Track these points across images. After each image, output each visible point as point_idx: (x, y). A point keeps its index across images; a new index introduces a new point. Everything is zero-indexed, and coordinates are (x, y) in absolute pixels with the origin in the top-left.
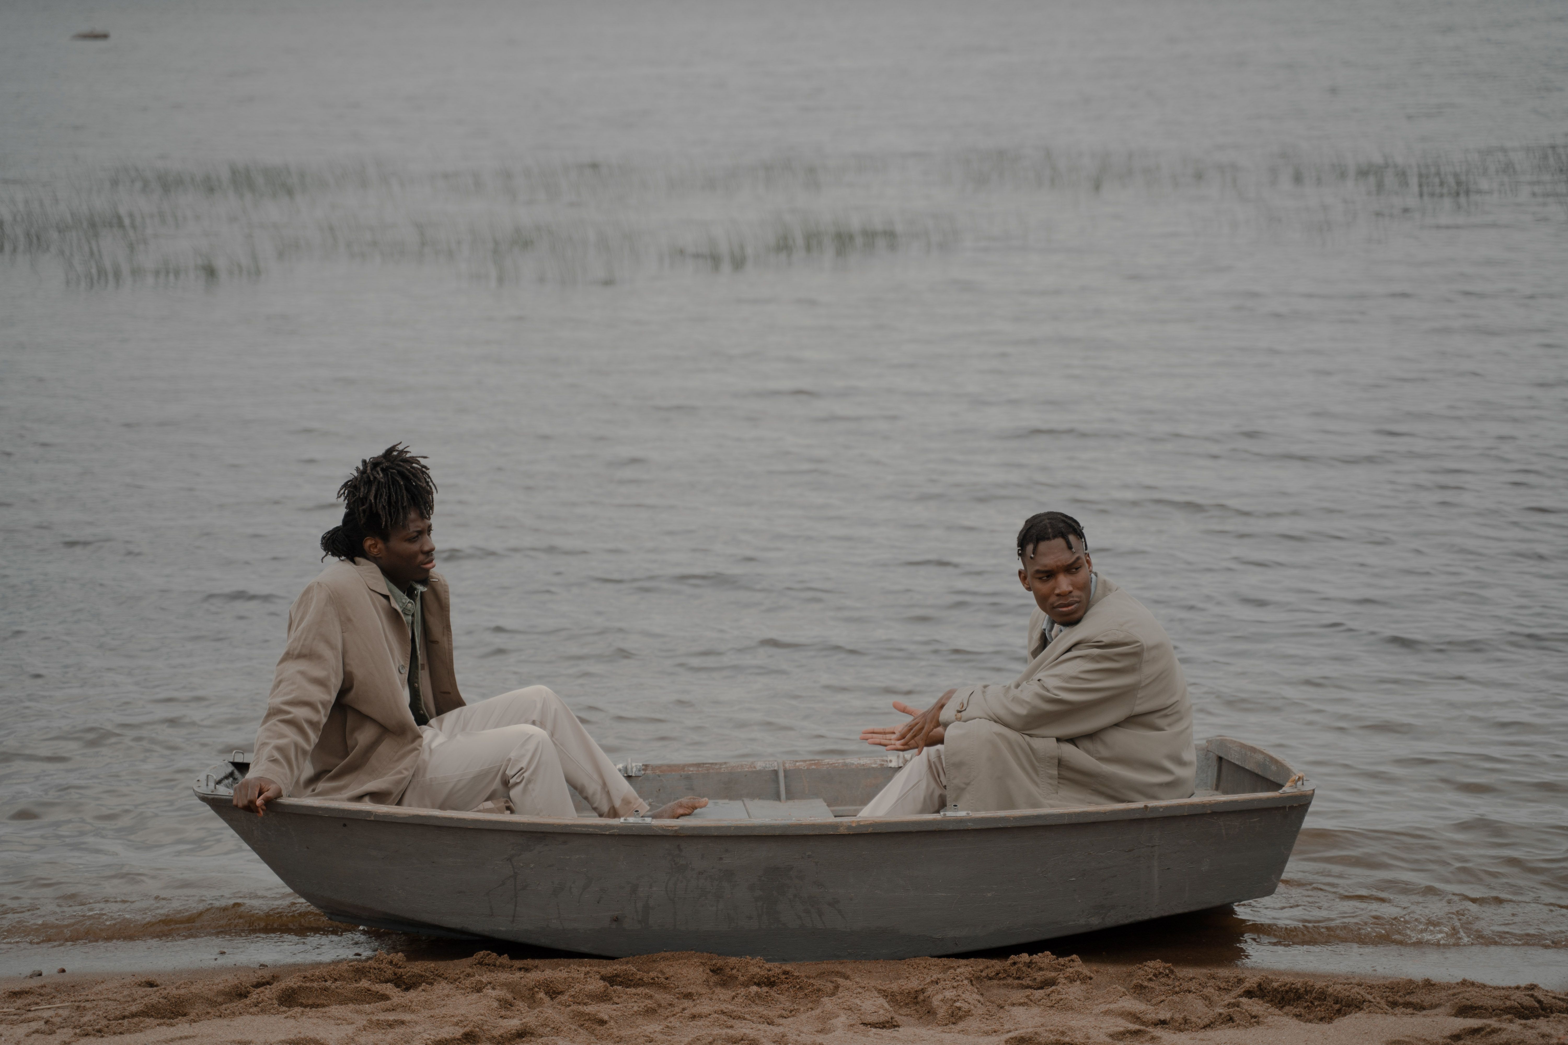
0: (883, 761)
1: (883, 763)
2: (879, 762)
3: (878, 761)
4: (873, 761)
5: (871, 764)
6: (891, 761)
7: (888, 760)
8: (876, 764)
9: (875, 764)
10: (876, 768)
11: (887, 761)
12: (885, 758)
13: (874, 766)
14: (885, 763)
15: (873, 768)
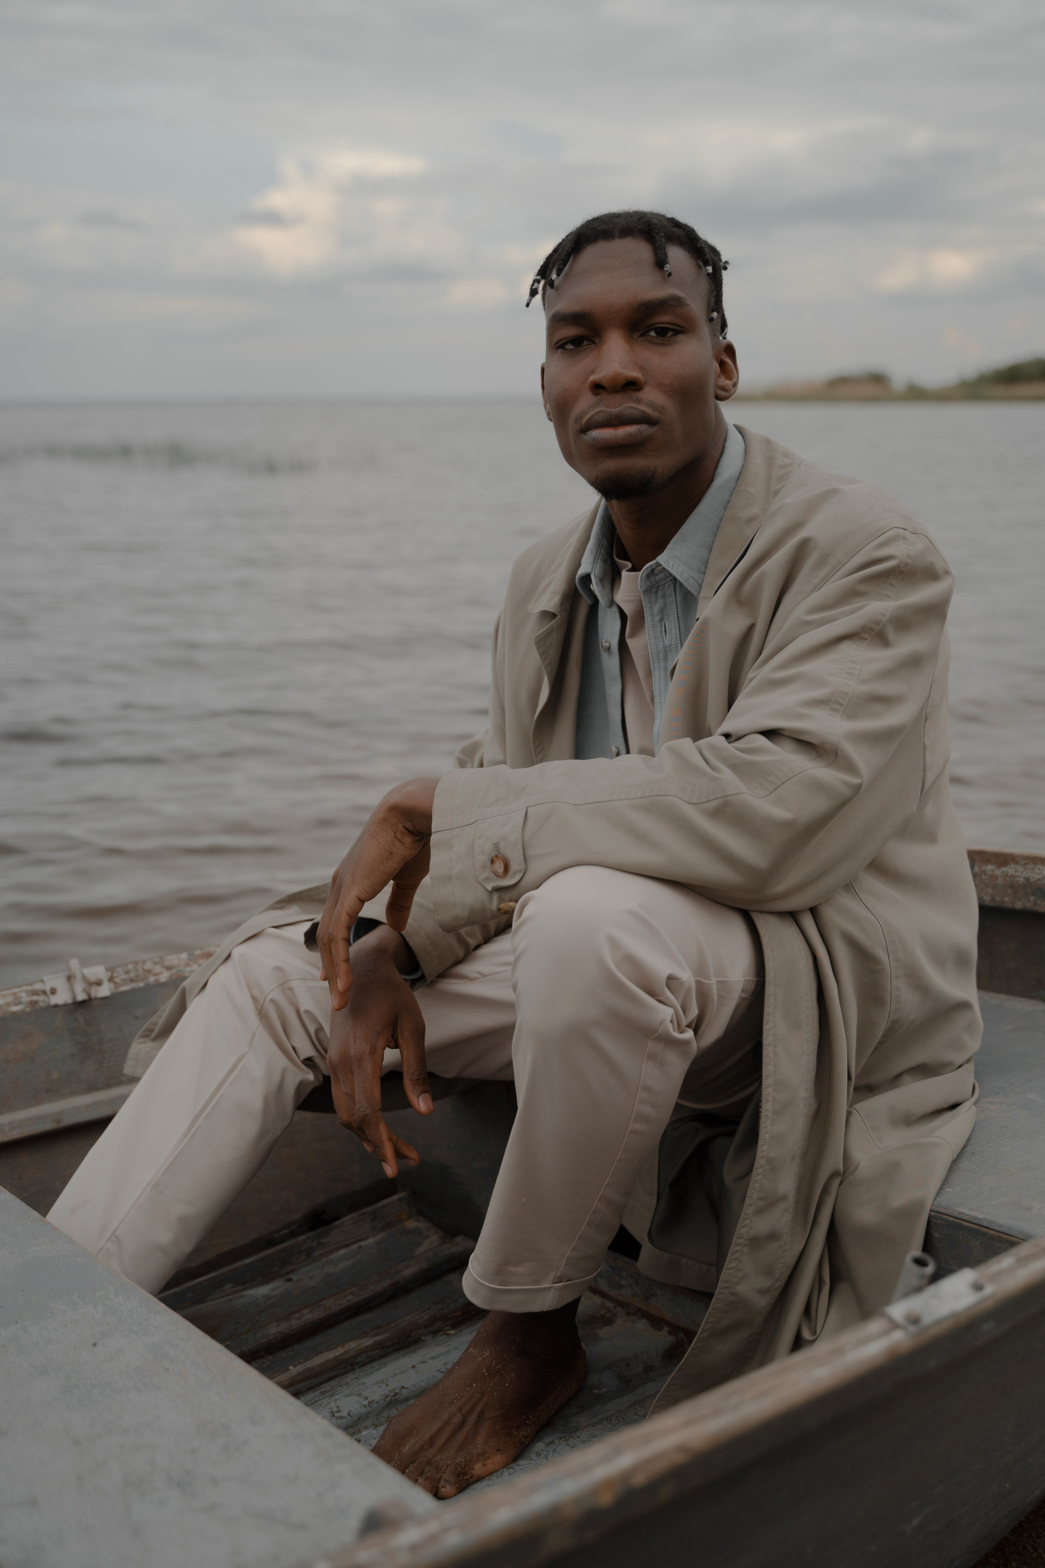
0: (35, 993)
1: (35, 998)
2: (25, 998)
3: (24, 995)
4: (10, 999)
5: (8, 1005)
6: (53, 991)
7: (48, 989)
8: (20, 1003)
9: (16, 1005)
10: (22, 1012)
11: (44, 992)
12: (38, 986)
13: (15, 1009)
14: (41, 998)
15: (14, 1014)
